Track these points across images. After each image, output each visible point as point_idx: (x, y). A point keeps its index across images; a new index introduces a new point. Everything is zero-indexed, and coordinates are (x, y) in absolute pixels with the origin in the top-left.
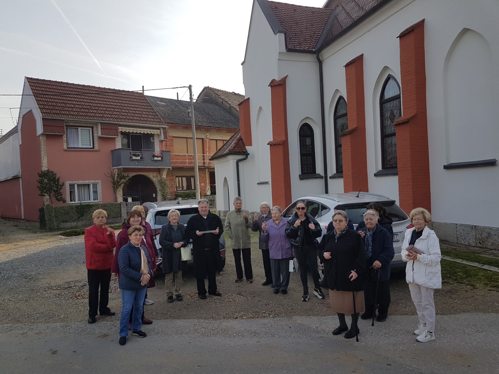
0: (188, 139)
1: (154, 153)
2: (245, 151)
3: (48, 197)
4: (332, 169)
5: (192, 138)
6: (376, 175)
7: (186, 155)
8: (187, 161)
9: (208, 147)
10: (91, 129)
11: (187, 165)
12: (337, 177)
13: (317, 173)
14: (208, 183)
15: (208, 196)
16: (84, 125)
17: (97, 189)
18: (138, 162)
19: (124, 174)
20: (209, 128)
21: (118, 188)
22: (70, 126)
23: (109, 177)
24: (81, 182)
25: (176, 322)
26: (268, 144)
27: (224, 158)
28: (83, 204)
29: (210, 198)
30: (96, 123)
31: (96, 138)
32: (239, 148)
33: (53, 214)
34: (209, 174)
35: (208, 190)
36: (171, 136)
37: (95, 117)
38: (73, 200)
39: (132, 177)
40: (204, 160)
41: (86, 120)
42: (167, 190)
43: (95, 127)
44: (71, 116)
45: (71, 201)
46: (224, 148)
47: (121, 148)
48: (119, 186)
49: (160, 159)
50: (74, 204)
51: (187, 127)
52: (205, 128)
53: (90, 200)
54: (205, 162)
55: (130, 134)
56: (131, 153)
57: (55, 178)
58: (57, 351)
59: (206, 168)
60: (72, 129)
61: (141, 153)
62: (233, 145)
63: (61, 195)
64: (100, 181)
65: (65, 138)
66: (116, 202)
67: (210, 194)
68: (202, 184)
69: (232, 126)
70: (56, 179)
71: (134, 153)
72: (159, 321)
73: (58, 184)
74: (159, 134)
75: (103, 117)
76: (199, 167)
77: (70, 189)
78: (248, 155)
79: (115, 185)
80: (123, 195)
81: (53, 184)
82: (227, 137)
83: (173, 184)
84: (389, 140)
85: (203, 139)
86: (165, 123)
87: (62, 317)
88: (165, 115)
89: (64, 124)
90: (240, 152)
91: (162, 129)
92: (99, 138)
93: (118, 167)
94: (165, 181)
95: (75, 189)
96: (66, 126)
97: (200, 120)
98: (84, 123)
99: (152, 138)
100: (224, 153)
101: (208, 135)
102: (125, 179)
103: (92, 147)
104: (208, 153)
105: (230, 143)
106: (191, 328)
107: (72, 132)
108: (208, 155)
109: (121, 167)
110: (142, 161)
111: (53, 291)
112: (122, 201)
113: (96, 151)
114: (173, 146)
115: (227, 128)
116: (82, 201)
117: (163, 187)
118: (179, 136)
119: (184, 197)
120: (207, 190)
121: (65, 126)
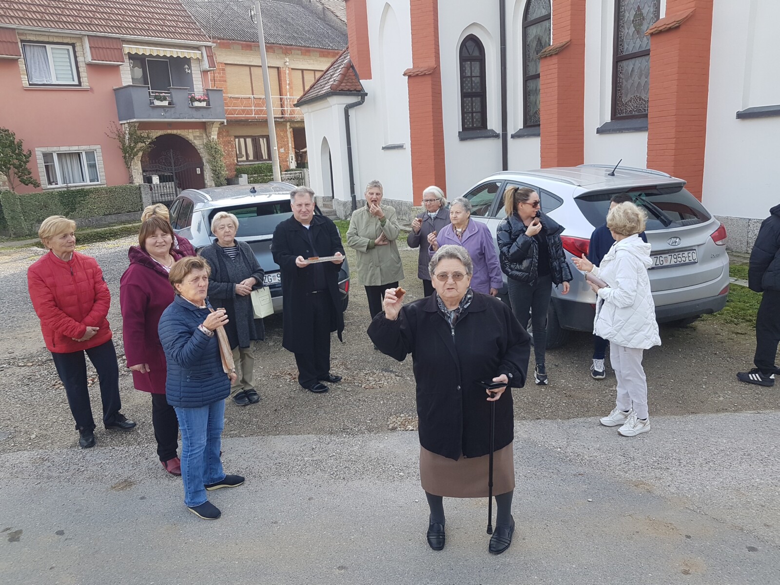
0: (252, 68)
1: (193, 95)
2: (359, 88)
3: (5, 177)
4: (516, 121)
5: (261, 66)
6: (600, 131)
7: (249, 98)
8: (253, 108)
9: (288, 82)
10: (70, 48)
11: (253, 115)
12: (526, 135)
13: (488, 128)
14: (290, 148)
15: (292, 170)
16: (56, 40)
17: (95, 161)
18: (164, 110)
19: (141, 133)
20: (288, 47)
21: (133, 158)
22: (30, 41)
23: (115, 139)
24: (64, 149)
25: (272, 442)
26: (405, 75)
27: (321, 102)
28: (72, 189)
29: (295, 174)
30: (81, 36)
31: (82, 65)
32: (348, 84)
33: (19, 209)
34: (292, 132)
35: (292, 159)
36: (221, 63)
37: (77, 23)
38: (54, 182)
39: (156, 138)
40: (281, 107)
41: (60, 31)
42: (221, 161)
43: (78, 45)
44: (27, 22)
45: (50, 183)
46: (321, 84)
47: (131, 84)
48: (134, 156)
49: (205, 105)
50: (55, 190)
51: (250, 44)
52: (281, 48)
53: (83, 181)
54: (284, 110)
55: (147, 59)
56: (151, 94)
57: (14, 142)
58: (20, 532)
59: (286, 122)
60: (35, 48)
61: (169, 95)
62: (337, 76)
63: (30, 173)
64: (99, 146)
65: (22, 65)
66: (131, 185)
67: (295, 168)
68: (281, 149)
69: (329, 45)
70: (16, 143)
71: (157, 94)
72: (237, 442)
73: (19, 154)
74: (200, 58)
75: (93, 25)
76: (275, 119)
77: (45, 163)
78: (366, 97)
79: (127, 154)
80: (144, 171)
81: (11, 154)
82: (323, 64)
83: (230, 150)
84: (628, 66)
85: (278, 68)
86: (210, 37)
87: (33, 436)
88: (208, 22)
89: (16, 39)
90: (351, 91)
91: (204, 50)
92: (89, 65)
93: (128, 121)
94: (216, 145)
95: (54, 163)
96: (22, 41)
97: (272, 32)
98: (56, 36)
99: (186, 66)
100: (321, 93)
101: (288, 60)
102: (144, 142)
103: (76, 82)
104: (288, 94)
105: (331, 74)
106: (306, 459)
107: (36, 54)
108: (288, 97)
109: (135, 120)
110: (173, 110)
111: (18, 370)
112: (142, 182)
113: (86, 91)
114: (225, 81)
115: (321, 48)
116: (70, 183)
117: (213, 156)
118: (236, 63)
119: (252, 174)
120: (291, 161)
121: (19, 41)
